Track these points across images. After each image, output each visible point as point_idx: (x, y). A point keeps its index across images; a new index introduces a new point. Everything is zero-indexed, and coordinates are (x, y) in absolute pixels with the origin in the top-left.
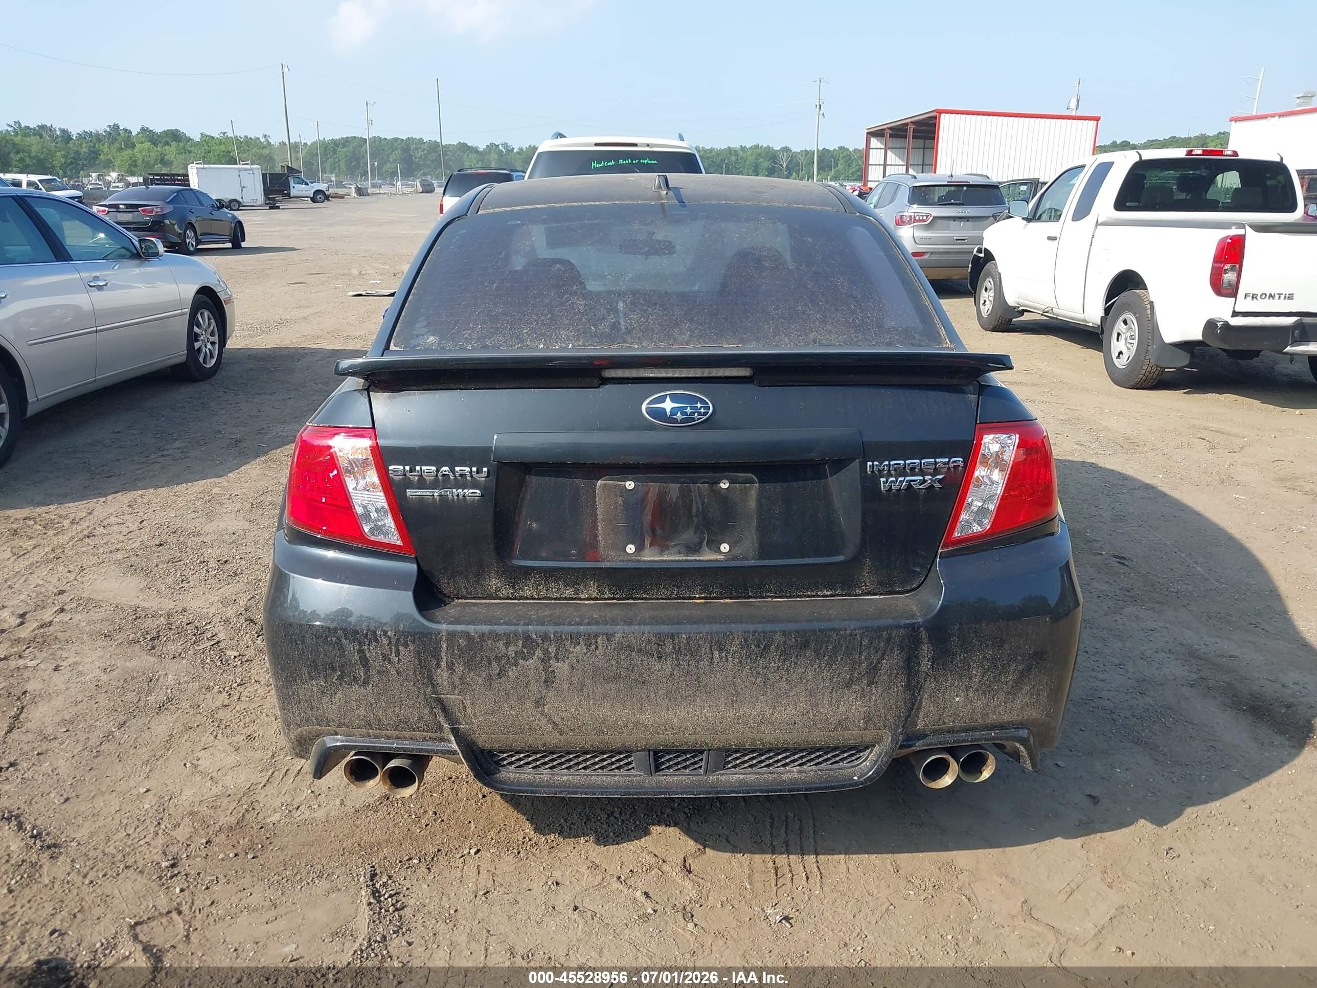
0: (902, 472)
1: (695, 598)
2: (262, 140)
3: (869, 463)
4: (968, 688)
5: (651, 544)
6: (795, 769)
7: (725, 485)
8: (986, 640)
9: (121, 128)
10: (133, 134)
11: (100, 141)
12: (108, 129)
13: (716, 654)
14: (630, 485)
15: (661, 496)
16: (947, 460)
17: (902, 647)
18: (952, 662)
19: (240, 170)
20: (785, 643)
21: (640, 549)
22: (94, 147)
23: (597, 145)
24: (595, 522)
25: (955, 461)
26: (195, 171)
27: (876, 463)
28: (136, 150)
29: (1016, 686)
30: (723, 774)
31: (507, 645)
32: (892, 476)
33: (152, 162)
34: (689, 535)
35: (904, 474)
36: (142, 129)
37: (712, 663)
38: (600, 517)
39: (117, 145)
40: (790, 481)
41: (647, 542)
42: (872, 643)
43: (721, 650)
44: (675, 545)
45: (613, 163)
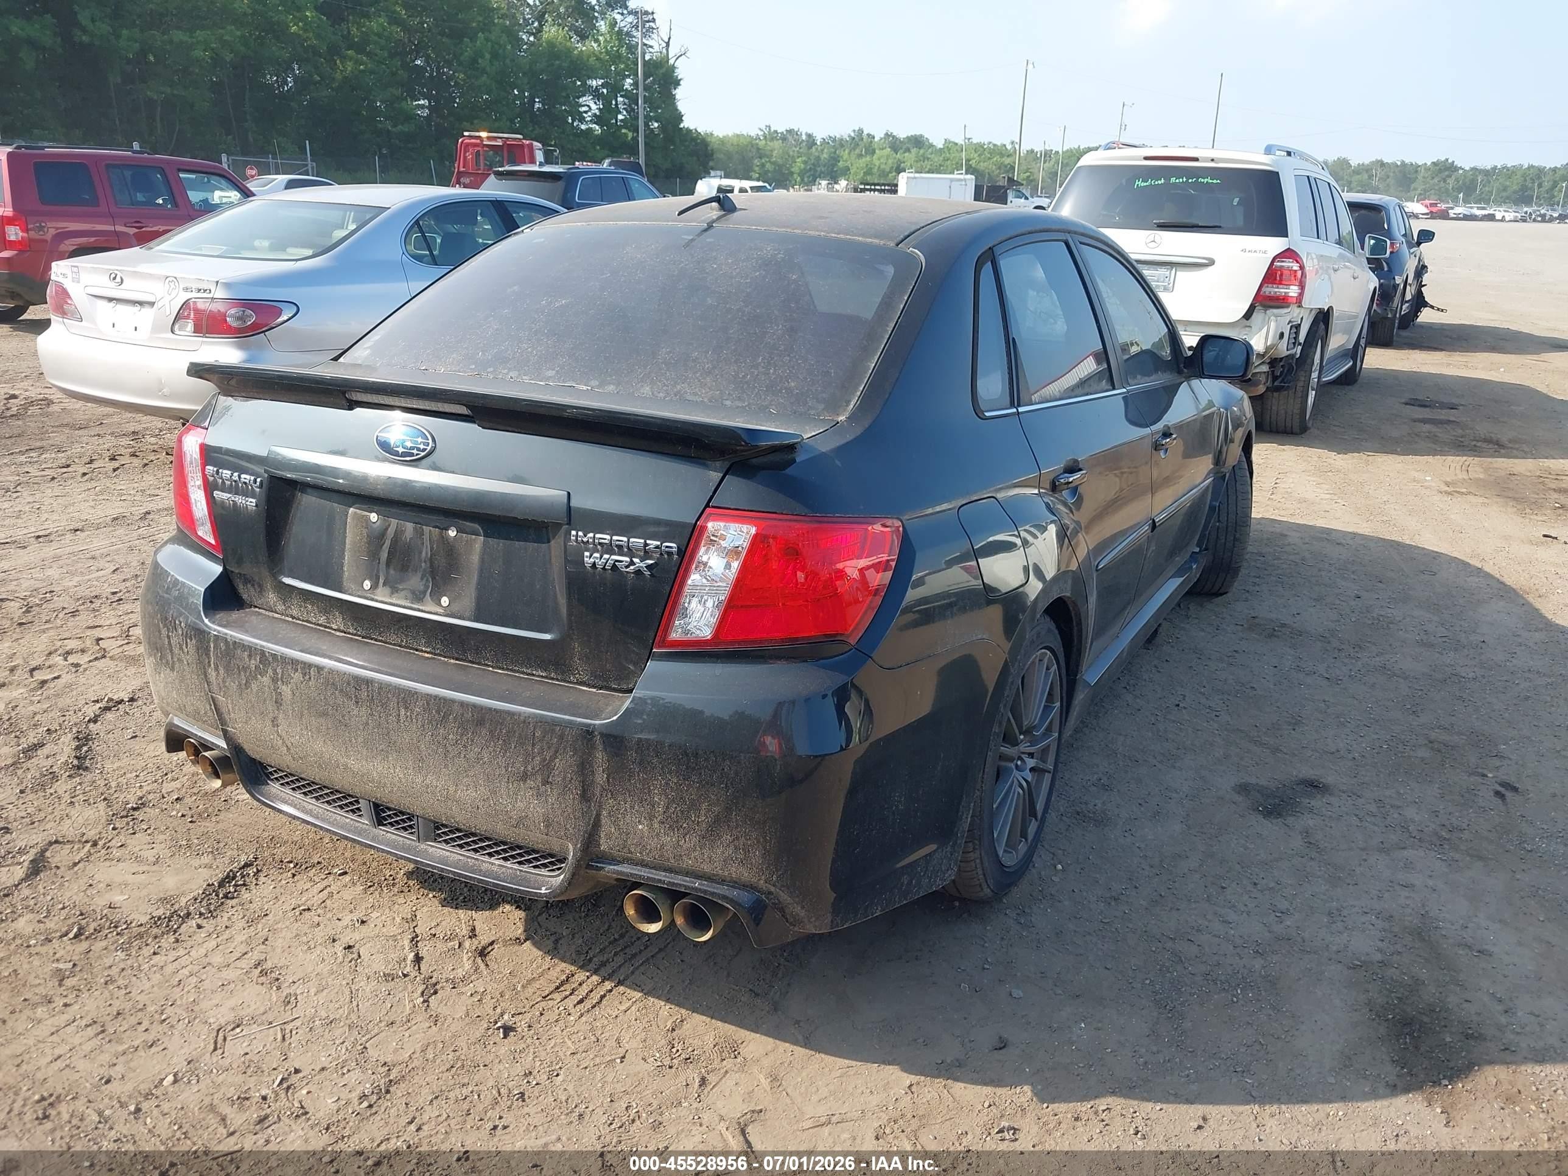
0: (609, 549)
1: (422, 651)
2: (1009, 147)
3: (574, 533)
4: (651, 818)
5: (384, 584)
6: (497, 862)
7: (452, 533)
8: (669, 764)
9: (865, 132)
10: (876, 139)
11: (842, 146)
12: (852, 134)
13: (403, 712)
14: (374, 517)
15: (398, 533)
16: (659, 543)
17: (575, 749)
18: (630, 780)
19: (952, 180)
20: (462, 715)
21: (374, 587)
22: (835, 152)
23: (1146, 158)
24: (343, 551)
25: (667, 547)
26: (905, 180)
27: (580, 533)
28: (875, 157)
29: (712, 830)
30: (433, 846)
31: (250, 656)
32: (598, 551)
33: (888, 170)
34: (415, 581)
35: (612, 553)
36: (887, 134)
37: (399, 720)
38: (348, 546)
39: (857, 151)
40: (512, 540)
41: (381, 581)
42: (544, 737)
43: (406, 708)
44: (403, 589)
45: (1163, 181)
